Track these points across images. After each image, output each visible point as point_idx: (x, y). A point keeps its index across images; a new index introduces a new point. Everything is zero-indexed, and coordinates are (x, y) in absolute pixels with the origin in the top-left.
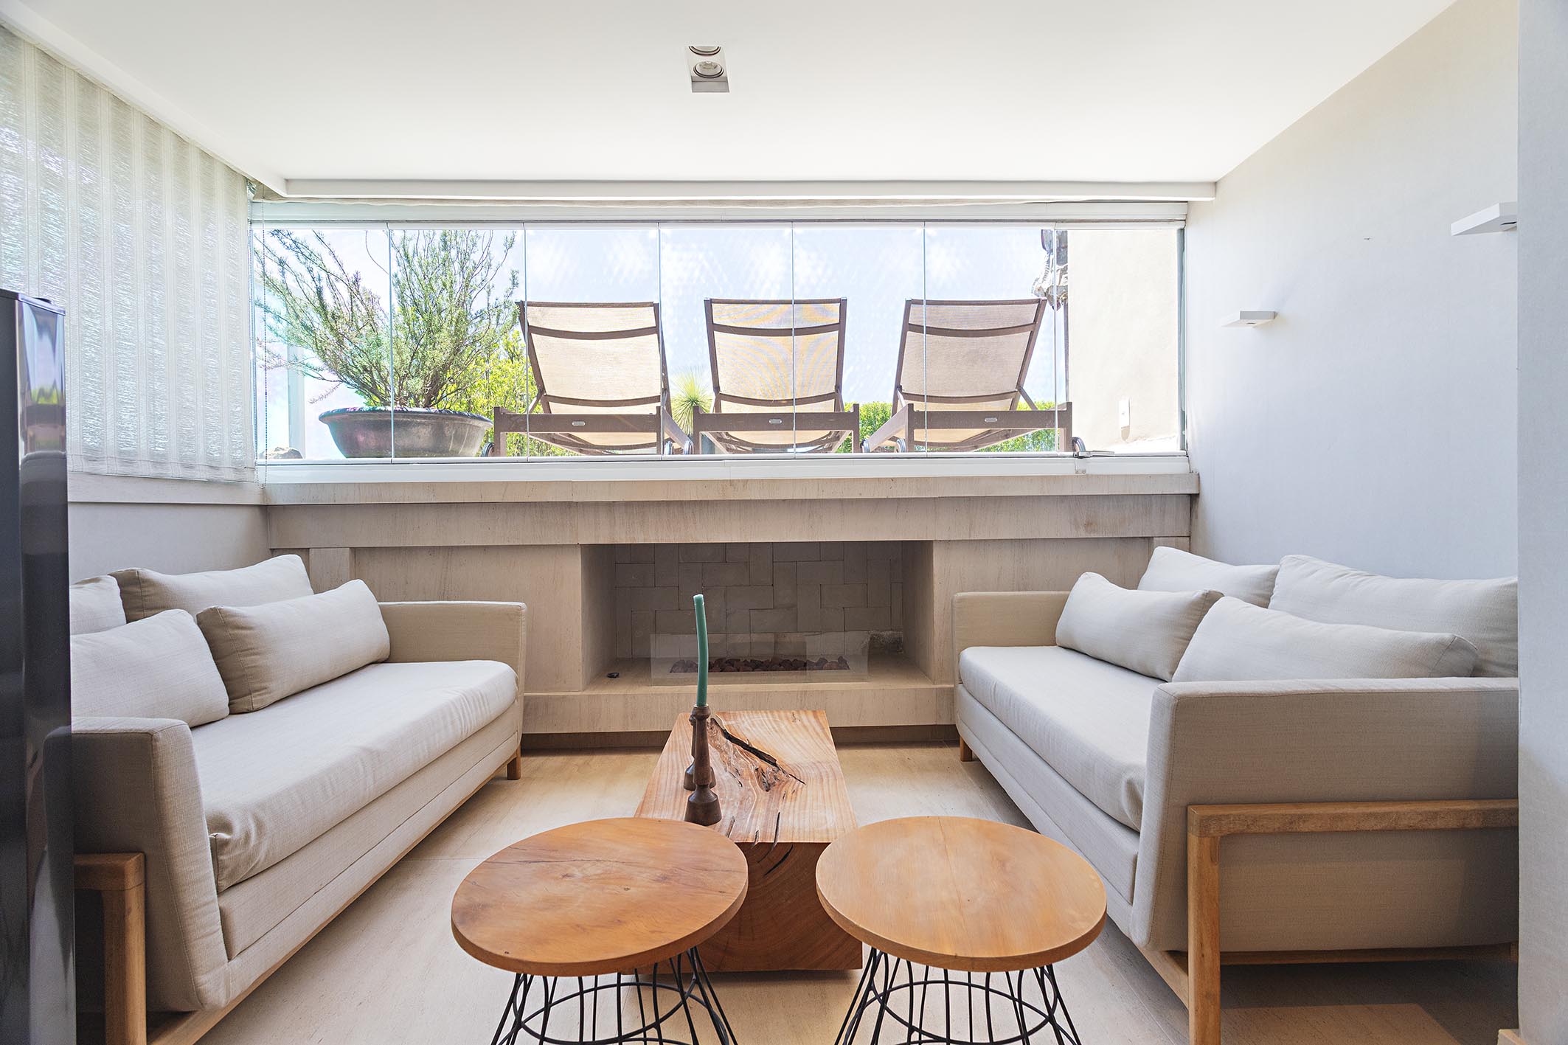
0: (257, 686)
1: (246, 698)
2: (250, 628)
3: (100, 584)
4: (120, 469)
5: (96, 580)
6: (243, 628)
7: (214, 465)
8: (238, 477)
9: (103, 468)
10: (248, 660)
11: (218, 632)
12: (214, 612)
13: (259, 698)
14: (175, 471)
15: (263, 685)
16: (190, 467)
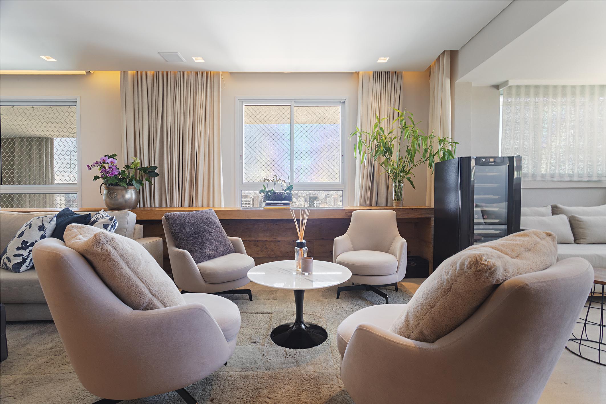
0: (583, 237)
1: (579, 240)
2: (582, 222)
3: (547, 207)
4: (559, 179)
5: (547, 206)
6: (580, 221)
7: (590, 176)
8: (599, 179)
9: (555, 179)
10: (581, 230)
11: (573, 222)
12: (573, 216)
13: (583, 241)
14: (576, 179)
15: (585, 238)
16: (581, 177)
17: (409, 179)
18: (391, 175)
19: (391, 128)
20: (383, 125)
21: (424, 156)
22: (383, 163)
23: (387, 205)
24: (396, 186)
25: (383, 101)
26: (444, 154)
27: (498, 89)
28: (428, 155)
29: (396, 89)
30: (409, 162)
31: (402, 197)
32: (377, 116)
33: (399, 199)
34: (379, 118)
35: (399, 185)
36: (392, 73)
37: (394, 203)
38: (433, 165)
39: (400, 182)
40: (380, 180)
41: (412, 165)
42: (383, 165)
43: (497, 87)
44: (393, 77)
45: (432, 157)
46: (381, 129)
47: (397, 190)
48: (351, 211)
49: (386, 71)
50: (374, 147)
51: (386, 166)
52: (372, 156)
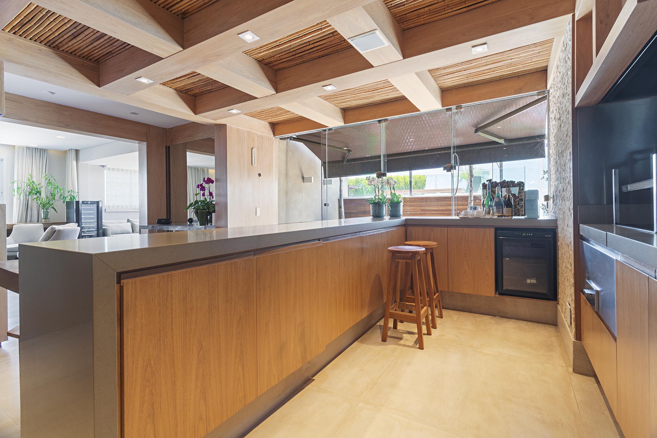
3: (125, 220)
17: (53, 208)
18: (40, 205)
19: (40, 181)
20: (34, 180)
21: (60, 198)
22: (35, 198)
23: (38, 222)
24: (44, 211)
25: (34, 164)
26: (71, 197)
27: (104, 167)
28: (62, 197)
29: (43, 158)
30: (52, 200)
31: (48, 217)
32: (30, 174)
33: (46, 218)
34: (31, 176)
35: (46, 211)
36: (40, 149)
37: (43, 220)
38: (65, 202)
39: (47, 209)
40: (33, 208)
41: (54, 201)
42: (35, 200)
43: (103, 166)
44: (41, 151)
45: (65, 198)
46: (33, 182)
47: (45, 214)
48: (13, 225)
49: (36, 148)
50: (28, 190)
51: (37, 201)
52: (26, 195)
